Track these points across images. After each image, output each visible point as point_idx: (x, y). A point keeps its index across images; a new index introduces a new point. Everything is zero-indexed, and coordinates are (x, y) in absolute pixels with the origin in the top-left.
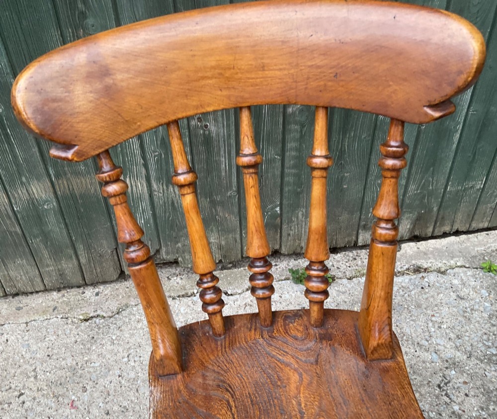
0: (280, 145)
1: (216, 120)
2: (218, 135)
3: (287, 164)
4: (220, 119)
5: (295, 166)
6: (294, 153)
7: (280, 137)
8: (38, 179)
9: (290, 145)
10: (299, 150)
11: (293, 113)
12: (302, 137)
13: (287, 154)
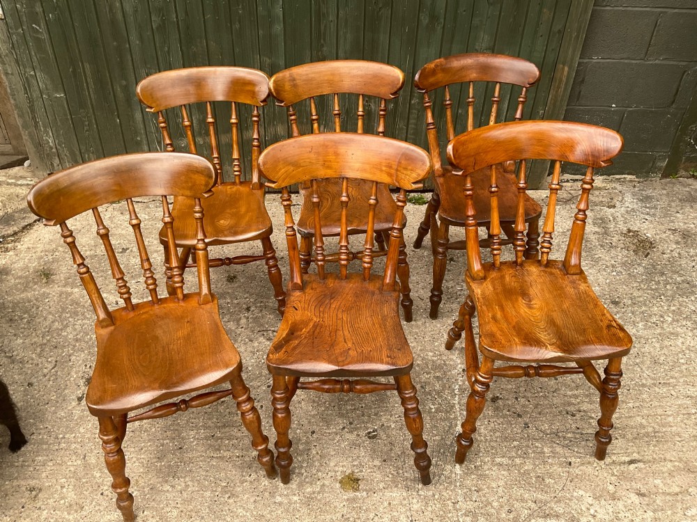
0: (406, 121)
1: (375, 102)
2: (375, 111)
3: (409, 133)
4: (377, 102)
5: (413, 134)
6: (413, 126)
7: (407, 116)
8: (282, 124)
9: (412, 121)
10: (416, 125)
11: (414, 104)
12: (418, 117)
13: (410, 126)
